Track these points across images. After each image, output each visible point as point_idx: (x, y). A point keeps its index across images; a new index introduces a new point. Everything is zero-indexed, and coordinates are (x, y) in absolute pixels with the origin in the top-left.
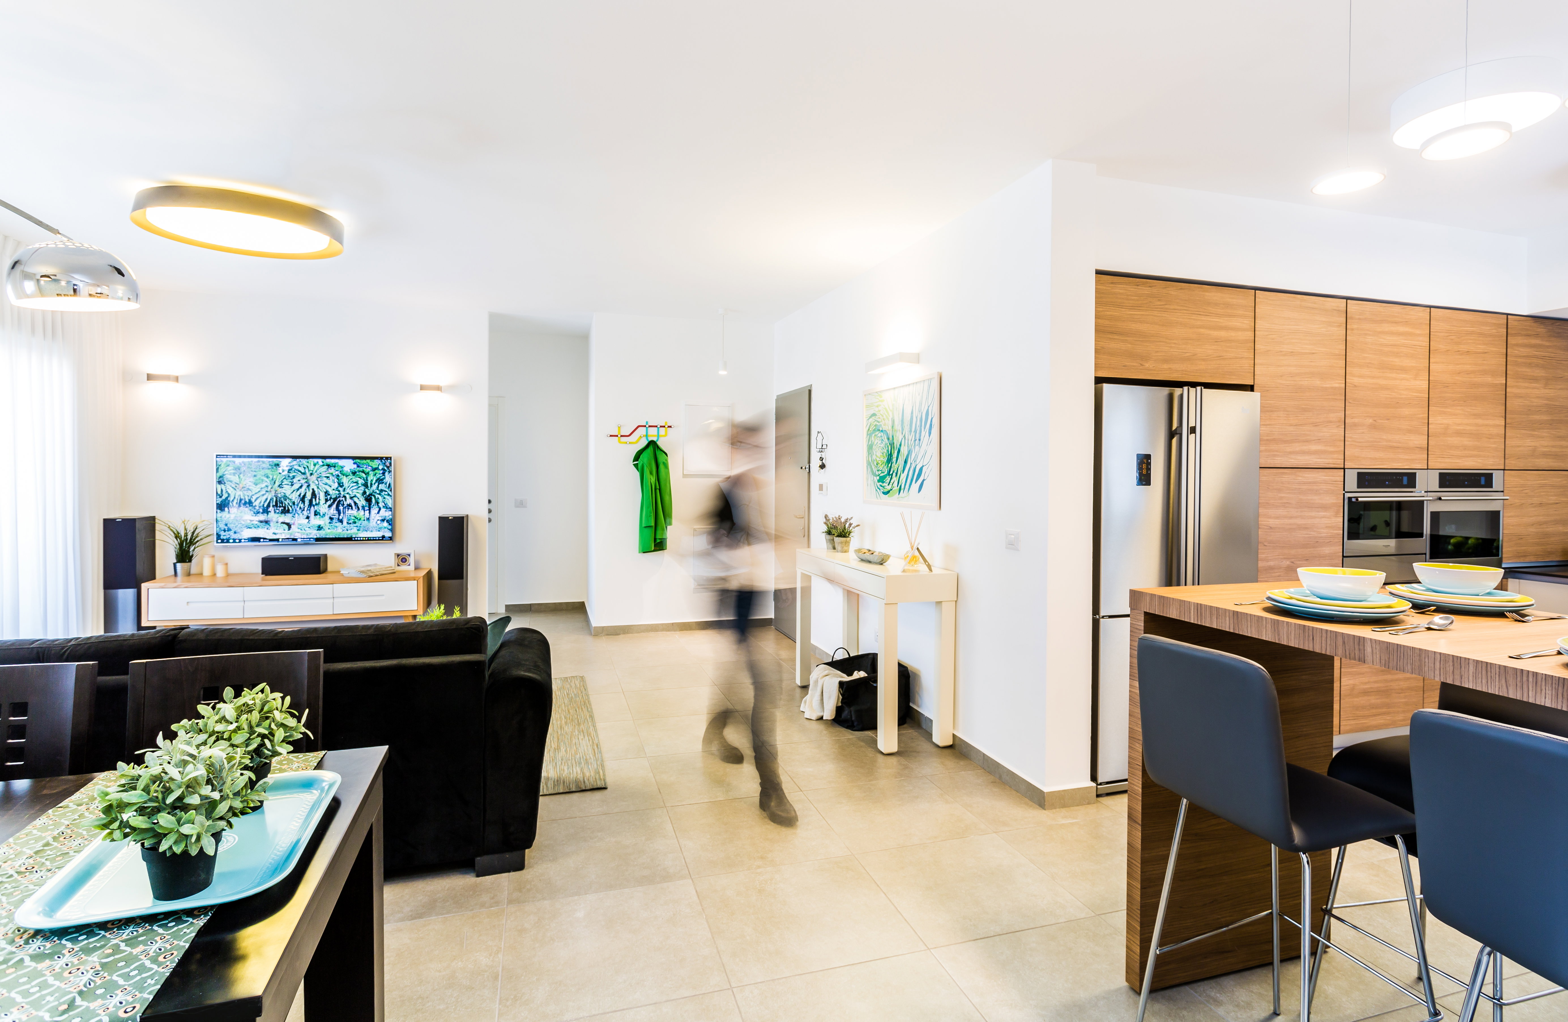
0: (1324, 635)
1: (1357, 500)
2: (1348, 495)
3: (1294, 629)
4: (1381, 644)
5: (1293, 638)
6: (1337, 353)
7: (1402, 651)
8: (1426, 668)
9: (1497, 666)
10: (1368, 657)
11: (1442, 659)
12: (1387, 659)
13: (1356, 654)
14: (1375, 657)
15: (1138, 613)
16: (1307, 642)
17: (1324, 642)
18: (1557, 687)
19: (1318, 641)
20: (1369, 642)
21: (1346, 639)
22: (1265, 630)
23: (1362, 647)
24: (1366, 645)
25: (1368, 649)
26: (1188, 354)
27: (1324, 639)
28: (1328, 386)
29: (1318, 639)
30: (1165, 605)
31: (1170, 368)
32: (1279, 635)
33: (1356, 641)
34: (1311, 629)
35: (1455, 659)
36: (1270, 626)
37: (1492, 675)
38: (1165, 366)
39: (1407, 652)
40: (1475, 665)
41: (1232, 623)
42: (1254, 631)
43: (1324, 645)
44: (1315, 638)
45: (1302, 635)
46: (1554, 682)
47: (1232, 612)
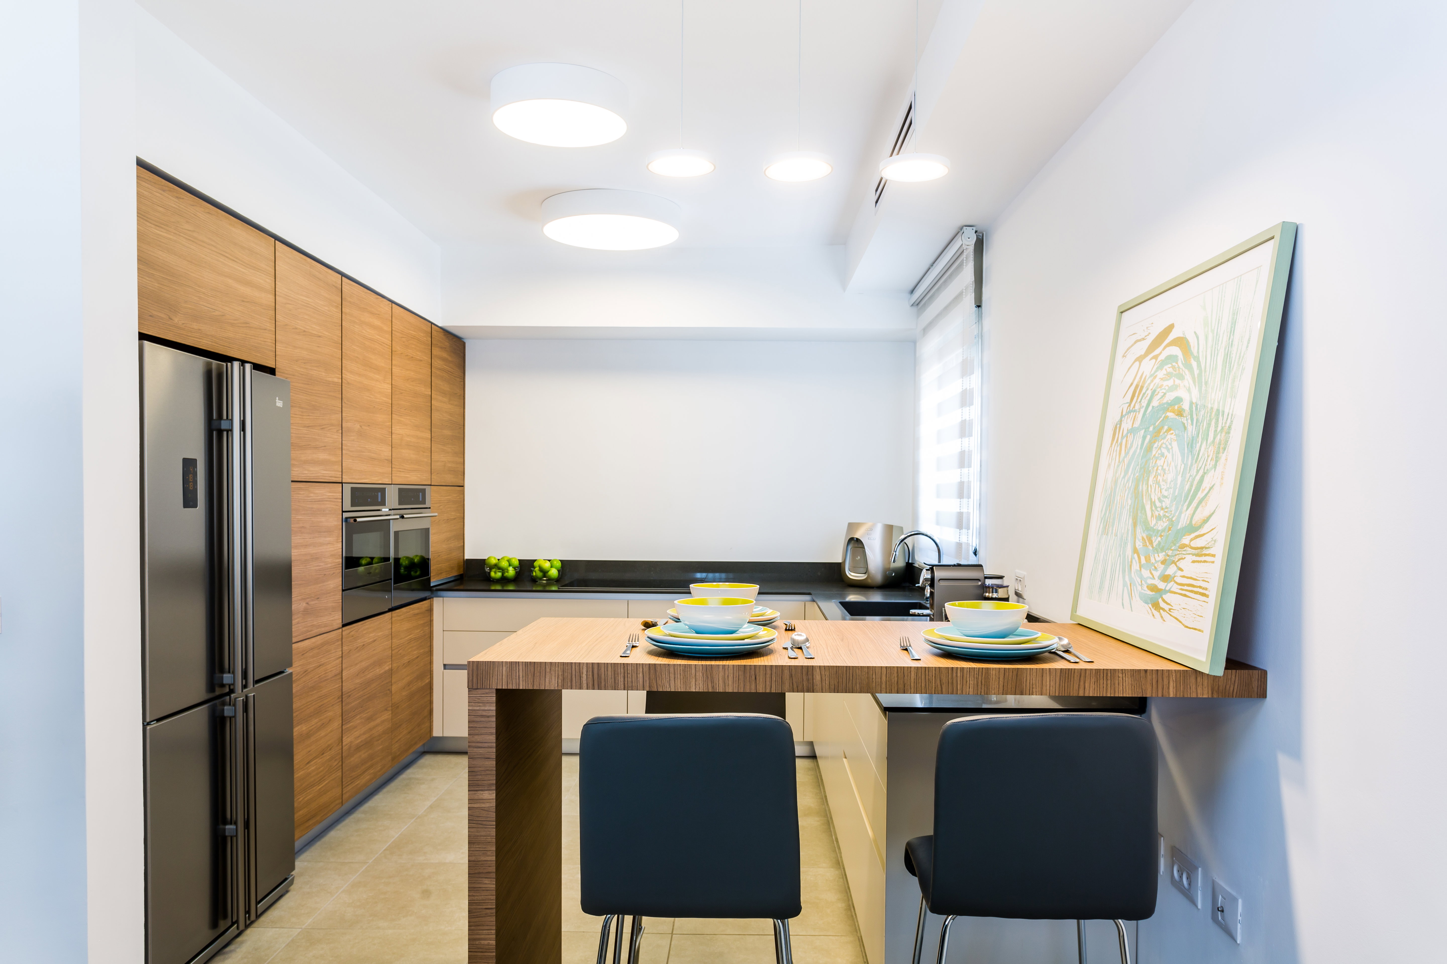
0: (769, 672)
1: (355, 521)
2: (345, 515)
3: (732, 672)
4: (830, 670)
5: (730, 683)
6: (336, 339)
7: (851, 673)
8: (874, 684)
9: (933, 669)
10: (817, 685)
11: (888, 672)
12: (836, 684)
13: (804, 685)
14: (824, 684)
15: (483, 694)
16: (748, 684)
17: (768, 680)
18: (977, 676)
19: (761, 680)
20: (818, 670)
21: (793, 670)
22: (694, 680)
23: (810, 677)
24: (814, 673)
25: (818, 677)
26: (217, 313)
27: (768, 676)
28: (330, 379)
29: (761, 677)
30: (537, 674)
31: (199, 330)
32: (712, 682)
33: (804, 673)
34: (753, 668)
35: (899, 670)
36: (701, 674)
37: (930, 678)
38: (195, 326)
39: (856, 672)
40: (916, 671)
41: (647, 679)
42: (679, 684)
43: (768, 683)
44: (757, 677)
45: (741, 677)
46: (975, 673)
47: (647, 666)
